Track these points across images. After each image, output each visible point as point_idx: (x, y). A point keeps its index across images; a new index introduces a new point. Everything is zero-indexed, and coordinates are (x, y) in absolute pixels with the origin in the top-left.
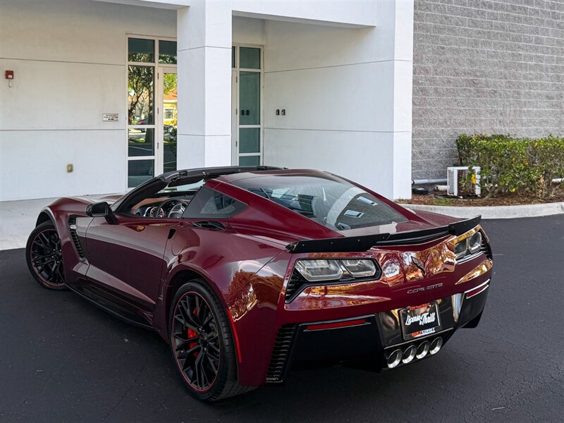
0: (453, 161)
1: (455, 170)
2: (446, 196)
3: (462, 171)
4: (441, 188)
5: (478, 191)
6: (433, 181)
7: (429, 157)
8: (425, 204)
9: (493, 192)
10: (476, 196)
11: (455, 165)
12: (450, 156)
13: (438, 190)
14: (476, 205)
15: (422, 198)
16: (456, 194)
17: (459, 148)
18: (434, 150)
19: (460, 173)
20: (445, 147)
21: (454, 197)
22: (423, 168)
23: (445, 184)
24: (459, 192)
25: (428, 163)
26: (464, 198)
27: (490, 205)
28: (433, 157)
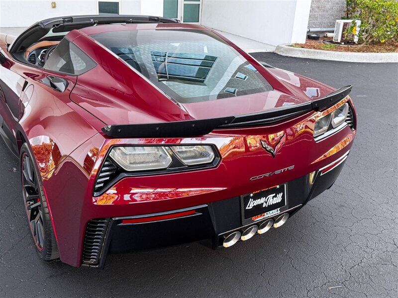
0: (342, 14)
1: (342, 22)
2: (332, 42)
3: (347, 23)
4: (329, 35)
5: (356, 40)
6: (325, 29)
7: (324, 11)
8: (314, 48)
9: (367, 42)
10: (354, 43)
11: (343, 18)
12: (340, 11)
13: (326, 37)
14: (352, 51)
15: (313, 43)
16: (339, 41)
17: (347, 5)
18: (328, 6)
19: (345, 25)
20: (338, 4)
21: (338, 43)
22: (319, 19)
23: (333, 32)
24: (342, 39)
25: (323, 16)
26: (345, 44)
27: (364, 52)
28: (327, 12)
